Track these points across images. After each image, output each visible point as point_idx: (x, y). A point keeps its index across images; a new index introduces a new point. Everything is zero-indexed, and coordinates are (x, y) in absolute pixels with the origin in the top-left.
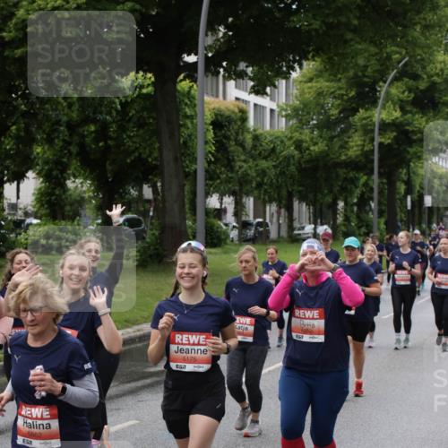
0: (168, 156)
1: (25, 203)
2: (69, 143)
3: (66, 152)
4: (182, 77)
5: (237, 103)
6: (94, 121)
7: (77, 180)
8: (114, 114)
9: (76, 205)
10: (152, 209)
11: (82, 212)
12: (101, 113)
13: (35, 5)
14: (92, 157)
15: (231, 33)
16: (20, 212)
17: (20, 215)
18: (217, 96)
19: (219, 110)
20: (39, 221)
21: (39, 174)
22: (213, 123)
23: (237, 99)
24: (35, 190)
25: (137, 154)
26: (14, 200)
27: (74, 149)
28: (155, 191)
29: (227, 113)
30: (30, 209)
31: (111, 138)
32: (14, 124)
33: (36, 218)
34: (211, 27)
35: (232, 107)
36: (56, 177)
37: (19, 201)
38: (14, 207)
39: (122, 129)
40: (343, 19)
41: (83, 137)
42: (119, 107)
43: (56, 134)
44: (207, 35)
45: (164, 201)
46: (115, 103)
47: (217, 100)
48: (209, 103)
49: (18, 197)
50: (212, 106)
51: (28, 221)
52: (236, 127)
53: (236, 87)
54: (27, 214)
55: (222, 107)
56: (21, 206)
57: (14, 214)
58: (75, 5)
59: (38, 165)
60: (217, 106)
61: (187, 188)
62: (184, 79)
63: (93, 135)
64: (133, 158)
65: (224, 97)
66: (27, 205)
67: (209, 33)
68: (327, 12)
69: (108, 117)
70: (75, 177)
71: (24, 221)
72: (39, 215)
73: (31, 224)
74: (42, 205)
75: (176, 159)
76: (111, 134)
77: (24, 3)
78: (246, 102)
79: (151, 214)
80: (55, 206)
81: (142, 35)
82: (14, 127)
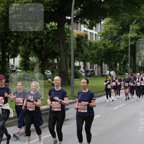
0: (62, 49)
1: (16, 65)
2: (30, 46)
3: (29, 48)
4: (66, 24)
5: (85, 32)
6: (38, 38)
7: (33, 58)
8: (44, 36)
9: (33, 65)
10: (57, 66)
11: (35, 68)
12: (40, 36)
13: (19, 1)
14: (37, 50)
15: (82, 10)
16: (15, 68)
17: (14, 69)
18: (78, 30)
19: (78, 34)
20: (21, 71)
21: (21, 55)
22: (76, 39)
23: (84, 31)
24: (19, 60)
25: (52, 49)
26: (12, 64)
27: (32, 48)
28: (58, 61)
29: (81, 35)
30: (18, 66)
31: (44, 44)
32: (12, 40)
33: (20, 69)
34: (76, 8)
35: (82, 33)
36: (26, 56)
37: (14, 64)
38: (13, 66)
39: (47, 41)
40: (119, 5)
41: (35, 43)
42: (46, 34)
43: (26, 43)
44: (74, 10)
45: (61, 64)
46: (44, 32)
47: (78, 31)
48: (75, 32)
49: (14, 63)
50: (76, 33)
51: (17, 71)
52: (84, 40)
53: (84, 27)
54: (17, 68)
55: (80, 33)
56: (15, 66)
57: (13, 68)
58: (32, 1)
59: (20, 52)
60: (78, 33)
61: (68, 60)
62: (67, 25)
63: (38, 43)
64: (51, 51)
65: (80, 30)
66: (17, 65)
67: (75, 10)
68: (113, 3)
69: (43, 37)
70: (32, 56)
71: (16, 70)
72: (21, 69)
73: (18, 71)
74: (22, 66)
75: (65, 50)
76: (44, 42)
77: (15, 1)
78: (87, 32)
79: (57, 68)
80: (26, 66)
81: (53, 11)
82: (12, 41)
